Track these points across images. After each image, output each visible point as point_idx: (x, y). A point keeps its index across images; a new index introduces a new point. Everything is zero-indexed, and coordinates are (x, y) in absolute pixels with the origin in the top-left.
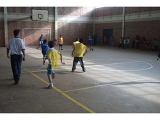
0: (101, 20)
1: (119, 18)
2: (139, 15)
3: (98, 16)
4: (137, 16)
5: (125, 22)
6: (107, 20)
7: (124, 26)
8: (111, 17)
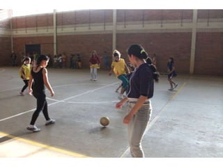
1: (49, 30)
3: (17, 28)
5: (57, 36)
6: (31, 32)
7: (57, 40)
8: (37, 29)
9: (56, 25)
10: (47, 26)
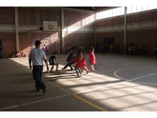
0: (102, 30)
1: (121, 27)
3: (99, 27)
4: (139, 25)
6: (109, 29)
7: (127, 35)
8: (112, 27)
9: (127, 23)
10: (120, 24)
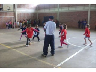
0: (42, 11)
1: (55, 10)
2: (69, 8)
4: (68, 9)
5: (59, 13)
6: (47, 11)
7: (59, 15)
8: (49, 10)
